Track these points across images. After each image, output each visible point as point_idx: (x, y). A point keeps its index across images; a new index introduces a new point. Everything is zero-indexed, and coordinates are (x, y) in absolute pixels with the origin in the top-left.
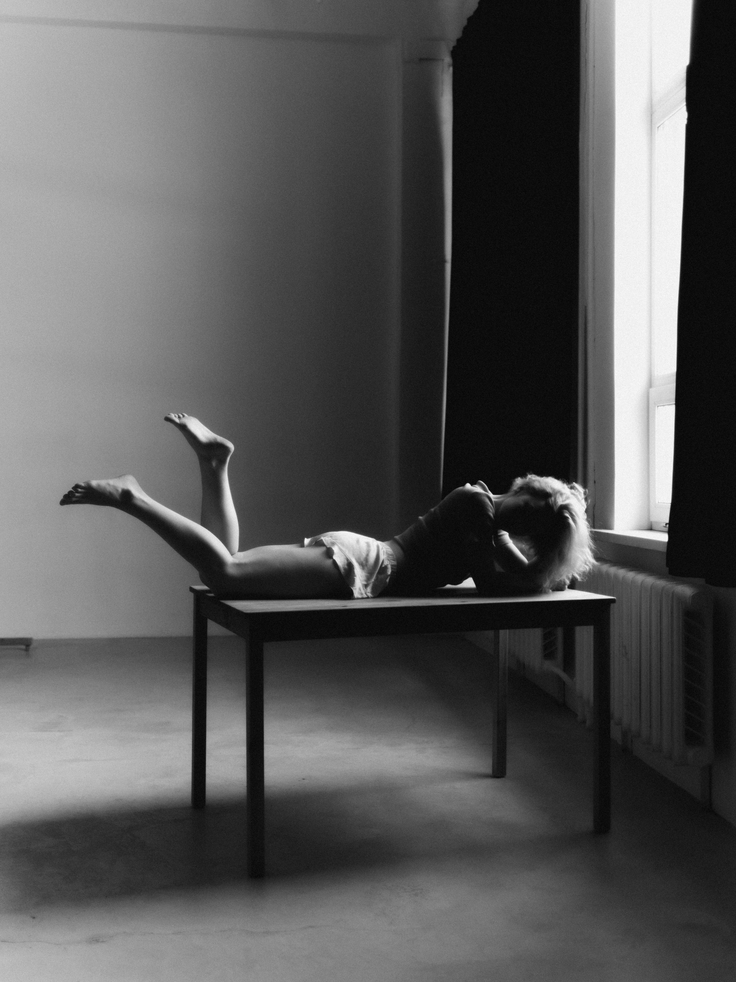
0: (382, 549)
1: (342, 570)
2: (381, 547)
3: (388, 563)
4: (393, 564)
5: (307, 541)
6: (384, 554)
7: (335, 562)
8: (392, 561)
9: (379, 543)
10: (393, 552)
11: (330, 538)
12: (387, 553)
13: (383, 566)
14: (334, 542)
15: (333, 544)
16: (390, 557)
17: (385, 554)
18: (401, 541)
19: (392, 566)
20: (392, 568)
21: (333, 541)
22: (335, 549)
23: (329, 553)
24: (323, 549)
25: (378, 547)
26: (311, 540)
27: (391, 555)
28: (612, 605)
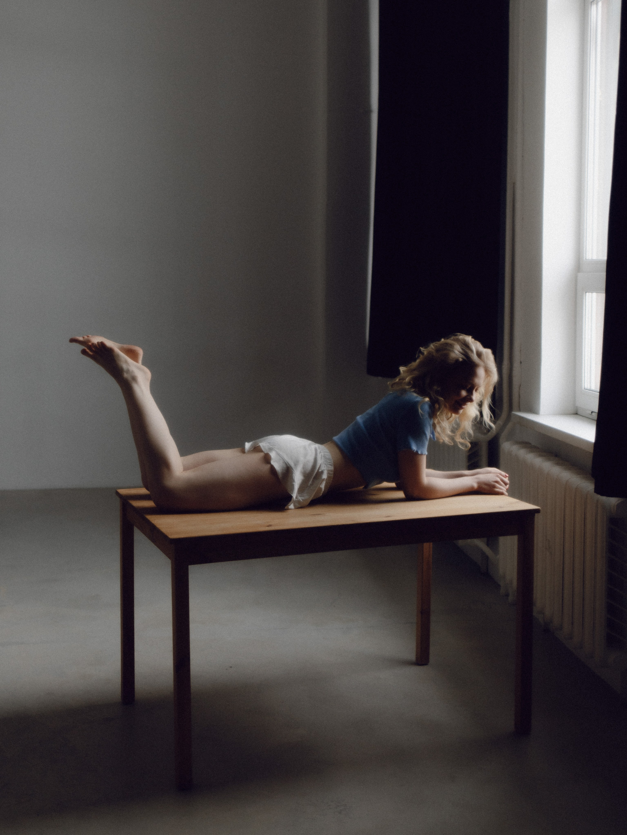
0: (320, 453)
1: (280, 476)
2: (319, 451)
3: (325, 469)
4: (330, 469)
5: (248, 445)
6: (321, 458)
7: (272, 468)
8: (330, 466)
9: (317, 446)
10: (330, 456)
11: (268, 444)
12: (324, 456)
13: (320, 471)
14: (271, 448)
15: (271, 449)
16: (328, 461)
17: (323, 458)
18: (339, 443)
19: (328, 471)
20: (328, 473)
21: (271, 446)
22: (273, 455)
23: (267, 459)
24: (262, 454)
25: (316, 450)
26: (251, 445)
27: (329, 459)
28: (536, 515)
